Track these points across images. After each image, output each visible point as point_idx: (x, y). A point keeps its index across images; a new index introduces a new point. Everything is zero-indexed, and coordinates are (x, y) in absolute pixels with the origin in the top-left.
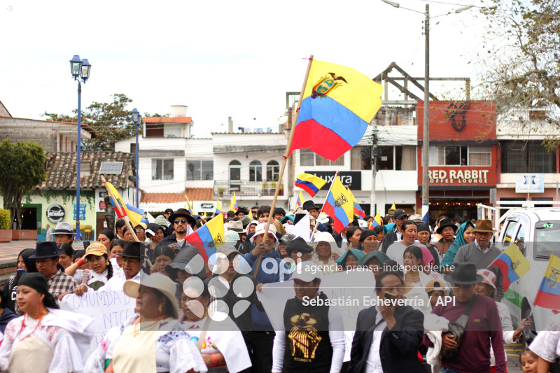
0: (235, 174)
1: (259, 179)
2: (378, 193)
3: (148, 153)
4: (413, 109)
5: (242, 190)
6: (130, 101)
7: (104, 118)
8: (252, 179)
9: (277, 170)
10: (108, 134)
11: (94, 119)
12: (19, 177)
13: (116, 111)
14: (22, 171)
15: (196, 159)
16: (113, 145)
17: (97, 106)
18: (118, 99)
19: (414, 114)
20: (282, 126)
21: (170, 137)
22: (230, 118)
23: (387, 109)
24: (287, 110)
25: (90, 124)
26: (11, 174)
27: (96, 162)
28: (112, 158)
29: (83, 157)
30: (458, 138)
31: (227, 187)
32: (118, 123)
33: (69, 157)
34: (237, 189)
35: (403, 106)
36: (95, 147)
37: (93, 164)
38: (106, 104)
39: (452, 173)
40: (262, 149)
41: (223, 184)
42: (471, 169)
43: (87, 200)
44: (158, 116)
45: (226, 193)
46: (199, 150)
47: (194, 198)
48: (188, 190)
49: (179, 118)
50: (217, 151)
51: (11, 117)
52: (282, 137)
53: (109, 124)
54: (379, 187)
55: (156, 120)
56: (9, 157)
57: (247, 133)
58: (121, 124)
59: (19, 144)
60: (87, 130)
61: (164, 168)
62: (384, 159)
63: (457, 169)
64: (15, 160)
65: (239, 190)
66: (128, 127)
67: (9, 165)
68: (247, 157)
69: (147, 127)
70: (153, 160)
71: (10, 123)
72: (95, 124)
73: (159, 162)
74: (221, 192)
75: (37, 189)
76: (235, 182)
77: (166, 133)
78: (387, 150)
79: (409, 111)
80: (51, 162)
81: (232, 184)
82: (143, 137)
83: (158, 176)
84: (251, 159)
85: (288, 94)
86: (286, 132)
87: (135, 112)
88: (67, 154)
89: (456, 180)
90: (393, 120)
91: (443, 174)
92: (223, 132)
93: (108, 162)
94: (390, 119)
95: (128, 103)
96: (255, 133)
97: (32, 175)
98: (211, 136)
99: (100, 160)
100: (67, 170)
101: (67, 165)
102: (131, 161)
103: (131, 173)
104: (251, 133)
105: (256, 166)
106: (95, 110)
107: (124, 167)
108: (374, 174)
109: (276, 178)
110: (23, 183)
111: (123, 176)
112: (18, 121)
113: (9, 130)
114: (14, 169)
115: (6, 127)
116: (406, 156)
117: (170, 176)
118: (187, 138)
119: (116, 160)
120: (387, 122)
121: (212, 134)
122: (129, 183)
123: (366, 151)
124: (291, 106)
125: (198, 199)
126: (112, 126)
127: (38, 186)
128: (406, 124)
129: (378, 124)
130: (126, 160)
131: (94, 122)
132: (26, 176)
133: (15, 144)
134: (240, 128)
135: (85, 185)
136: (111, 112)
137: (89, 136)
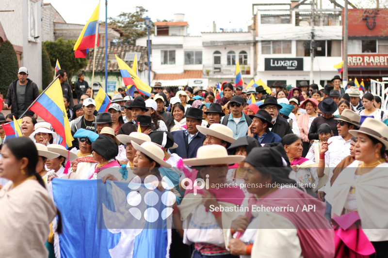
0: (217, 60)
1: (234, 63)
2: (315, 73)
3: (158, 46)
4: (339, 15)
5: (222, 71)
6: (147, 11)
7: (129, 23)
8: (229, 63)
9: (246, 57)
10: (132, 34)
11: (123, 24)
12: (69, 63)
13: (137, 18)
14: (71, 59)
15: (190, 50)
16: (134, 41)
17: (124, 15)
18: (138, 10)
19: (340, 18)
20: (250, 27)
21: (173, 35)
22: (214, 22)
23: (321, 15)
24: (253, 16)
25: (120, 27)
26: (64, 61)
27: (123, 53)
28: (133, 50)
29: (114, 49)
30: (370, 34)
31: (212, 69)
32: (139, 26)
33: (104, 49)
34: (218, 70)
35: (333, 13)
36: (123, 43)
37: (121, 54)
38: (130, 13)
39: (366, 59)
40: (235, 43)
41: (209, 67)
42: (379, 55)
43: (117, 79)
44: (165, 21)
45: (211, 73)
46: (193, 44)
47: (190, 77)
48: (185, 71)
49: (180, 22)
50: (205, 45)
51: (65, 23)
52: (249, 34)
53: (132, 27)
54: (316, 69)
55: (164, 24)
56: (62, 50)
57: (225, 32)
58: (141, 27)
59: (69, 41)
60: (117, 31)
61: (169, 56)
62: (319, 49)
63: (369, 56)
64: (66, 52)
65: (220, 71)
66: (146, 29)
67: (63, 56)
68: (225, 48)
69: (158, 28)
70: (162, 51)
71: (64, 27)
72: (123, 27)
73: (166, 52)
74: (208, 73)
75: (83, 71)
76: (217, 66)
77: (171, 32)
78: (321, 43)
79: (336, 16)
80: (92, 53)
81: (216, 67)
82: (155, 36)
83: (165, 62)
84: (228, 50)
85: (254, 5)
86: (252, 31)
87: (148, 19)
88: (103, 48)
89: (369, 64)
90: (326, 22)
91: (360, 59)
92: (209, 32)
93: (131, 53)
94: (324, 21)
95: (145, 12)
96: (231, 32)
97: (78, 62)
98: (201, 35)
99: (125, 51)
100: (103, 59)
101: (103, 55)
102: (146, 52)
103: (146, 60)
104: (228, 32)
105: (231, 55)
106: (123, 17)
107: (142, 56)
108: (312, 60)
109: (245, 63)
110: (72, 68)
111: (141, 62)
112: (70, 25)
113: (64, 32)
114: (65, 58)
115: (62, 30)
116: (334, 47)
117: (173, 62)
118: (184, 36)
119: (136, 51)
120: (322, 23)
121: (202, 33)
122: (145, 67)
123: (306, 43)
124: (255, 13)
125: (192, 78)
126: (134, 28)
127: (83, 69)
128: (335, 25)
129: (315, 25)
130: (143, 51)
131: (123, 25)
132: (74, 63)
133: (67, 41)
134: (221, 29)
135: (115, 69)
136: (134, 19)
137: (118, 35)
